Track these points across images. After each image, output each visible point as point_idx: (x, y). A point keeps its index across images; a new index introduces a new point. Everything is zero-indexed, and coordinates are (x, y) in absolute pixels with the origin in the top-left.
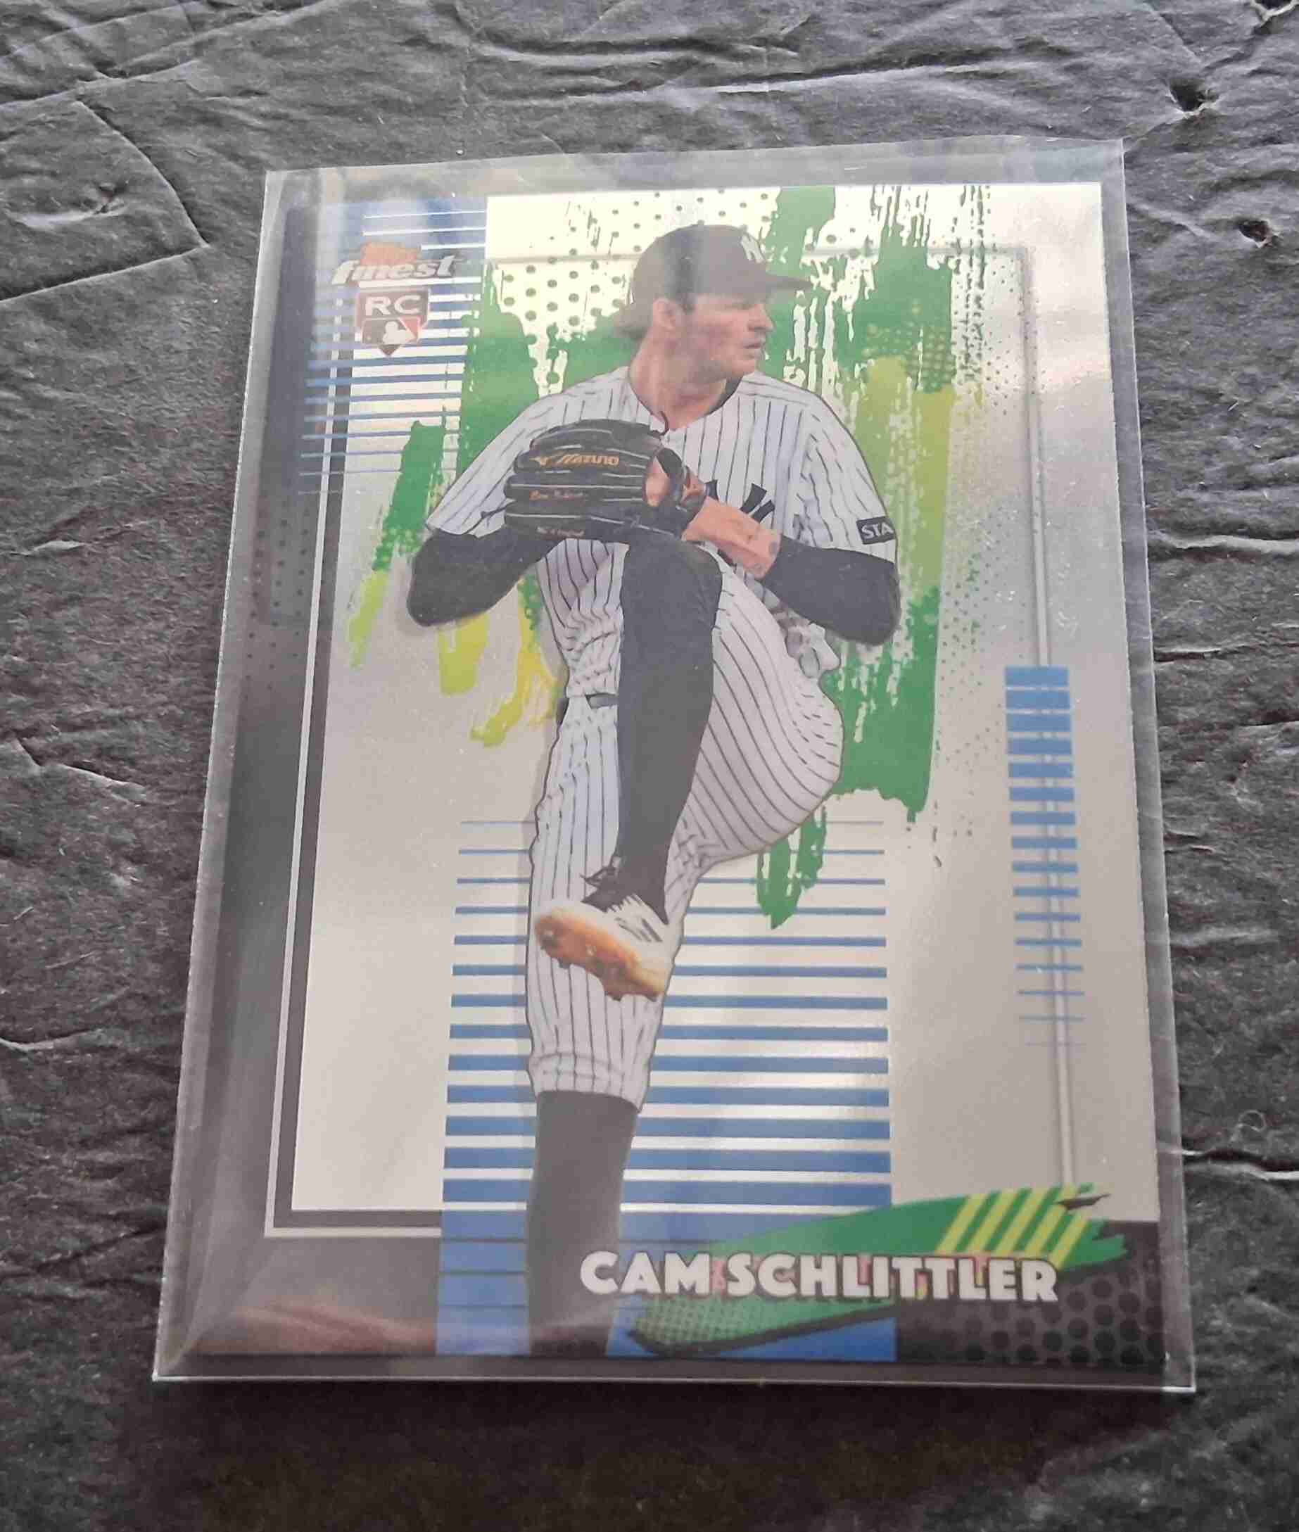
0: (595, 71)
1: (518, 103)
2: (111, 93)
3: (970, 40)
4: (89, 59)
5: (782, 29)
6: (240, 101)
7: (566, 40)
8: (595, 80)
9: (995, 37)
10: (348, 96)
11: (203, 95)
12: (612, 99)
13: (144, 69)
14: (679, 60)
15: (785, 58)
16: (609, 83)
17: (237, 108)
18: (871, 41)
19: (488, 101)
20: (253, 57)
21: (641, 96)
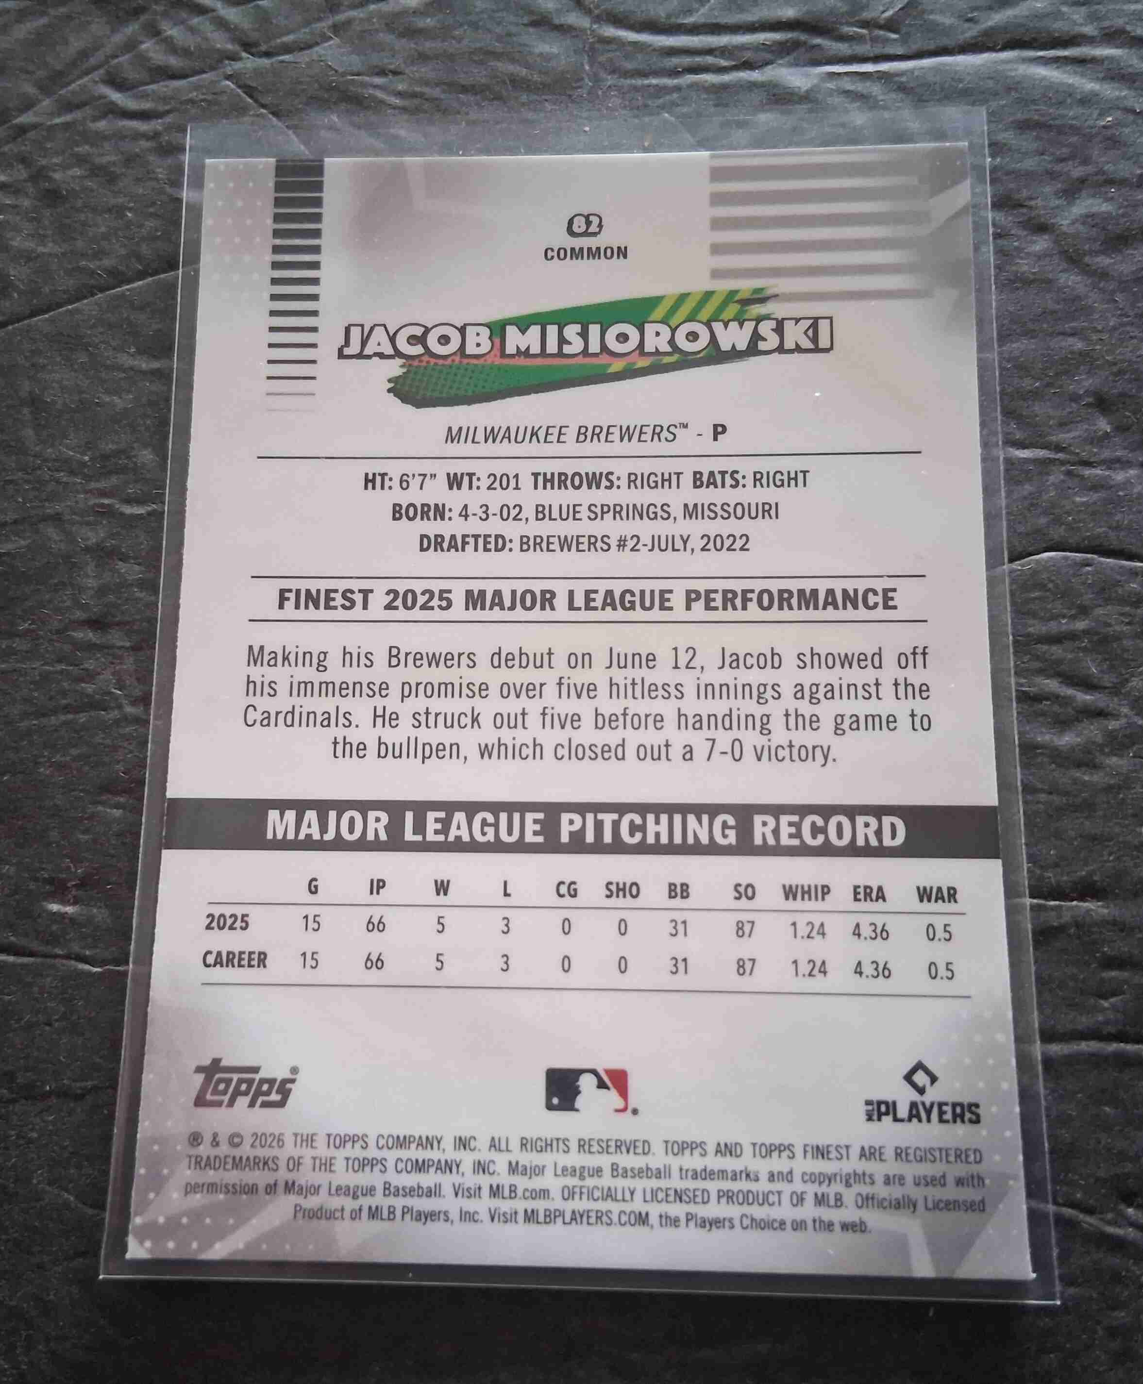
0: (710, 51)
1: (639, 82)
2: (258, 72)
3: (1059, 27)
4: (233, 40)
5: (883, 12)
6: (378, 80)
7: (680, 21)
8: (710, 60)
9: (1081, 25)
10: (478, 75)
11: (344, 74)
12: (726, 78)
13: (287, 49)
14: (787, 41)
15: (887, 40)
16: (724, 63)
17: (376, 87)
18: (967, 25)
19: (610, 80)
20: (388, 38)
21: (755, 76)
